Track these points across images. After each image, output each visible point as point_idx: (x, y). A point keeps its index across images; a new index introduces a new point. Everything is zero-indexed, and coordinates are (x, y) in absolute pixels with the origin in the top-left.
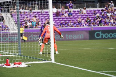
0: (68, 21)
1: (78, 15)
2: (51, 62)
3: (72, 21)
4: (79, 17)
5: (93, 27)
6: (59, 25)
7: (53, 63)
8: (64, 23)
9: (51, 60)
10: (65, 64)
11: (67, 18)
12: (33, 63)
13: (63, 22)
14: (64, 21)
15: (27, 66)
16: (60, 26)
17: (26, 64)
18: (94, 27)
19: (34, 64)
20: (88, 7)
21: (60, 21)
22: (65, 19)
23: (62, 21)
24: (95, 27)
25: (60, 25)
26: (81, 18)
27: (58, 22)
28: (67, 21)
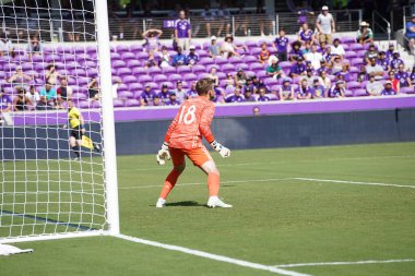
0: (173, 81)
1: (208, 60)
2: (106, 233)
3: (184, 83)
4: (209, 67)
5: (257, 103)
6: (138, 98)
7: (113, 239)
8: (157, 92)
9: (107, 227)
10: (157, 240)
11: (168, 73)
12: (41, 237)
13: (153, 85)
14: (158, 82)
15: (18, 250)
16: (142, 100)
17: (15, 245)
18: (261, 103)
19: (42, 243)
20: (240, 33)
21: (143, 82)
22: (162, 77)
23: (147, 84)
24: (266, 102)
25: (144, 97)
26: (218, 71)
27: (138, 85)
28: (169, 84)
